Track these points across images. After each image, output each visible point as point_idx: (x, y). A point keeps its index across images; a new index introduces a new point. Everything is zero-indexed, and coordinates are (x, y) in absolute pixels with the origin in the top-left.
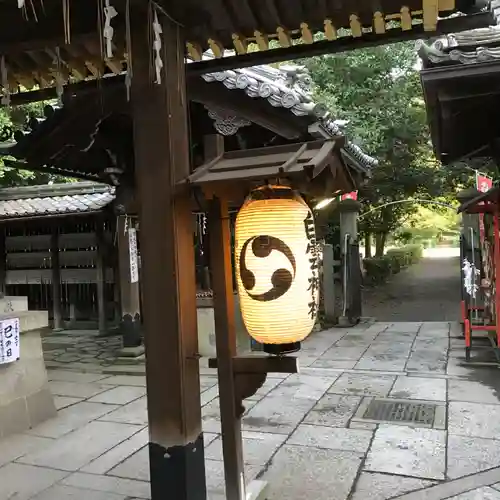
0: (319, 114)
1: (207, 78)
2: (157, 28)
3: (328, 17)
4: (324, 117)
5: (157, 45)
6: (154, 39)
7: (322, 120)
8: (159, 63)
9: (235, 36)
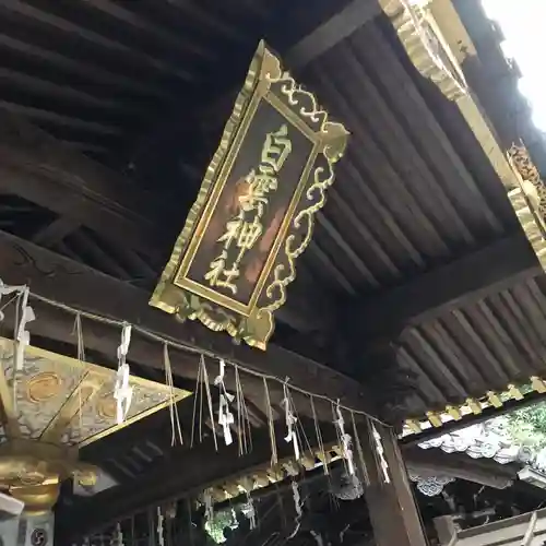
0: (525, 458)
1: (424, 446)
2: (377, 436)
3: (510, 382)
4: (531, 460)
5: (380, 450)
6: (375, 445)
7: (530, 464)
8: (384, 465)
9: (429, 414)
